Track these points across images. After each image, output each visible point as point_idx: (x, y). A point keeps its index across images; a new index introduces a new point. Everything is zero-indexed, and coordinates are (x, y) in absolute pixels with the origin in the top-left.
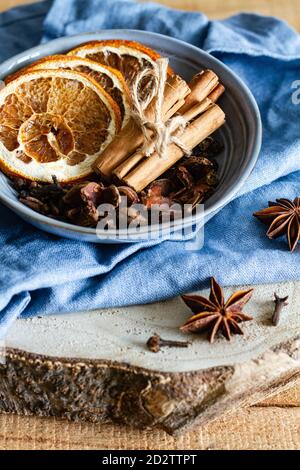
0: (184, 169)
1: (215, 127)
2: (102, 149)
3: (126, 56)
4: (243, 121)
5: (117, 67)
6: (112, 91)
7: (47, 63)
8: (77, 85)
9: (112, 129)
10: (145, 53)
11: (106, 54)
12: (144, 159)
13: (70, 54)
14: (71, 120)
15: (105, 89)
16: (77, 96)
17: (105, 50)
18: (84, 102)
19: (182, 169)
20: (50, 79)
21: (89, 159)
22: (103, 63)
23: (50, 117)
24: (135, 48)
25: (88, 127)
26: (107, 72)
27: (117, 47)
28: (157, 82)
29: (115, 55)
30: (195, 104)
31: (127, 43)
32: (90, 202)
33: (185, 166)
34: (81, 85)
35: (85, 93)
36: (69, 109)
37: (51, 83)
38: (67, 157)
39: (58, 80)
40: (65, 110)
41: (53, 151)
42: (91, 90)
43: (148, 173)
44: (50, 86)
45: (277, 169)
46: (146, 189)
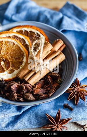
0: (50, 77)
1: (61, 61)
2: (21, 68)
3: (31, 32)
4: (72, 58)
5: (27, 36)
6: (25, 45)
7: (2, 35)
8: (12, 44)
9: (24, 60)
10: (38, 31)
11: (24, 31)
12: (35, 73)
13: (11, 31)
14: (10, 56)
15: (23, 45)
16: (12, 48)
17: (23, 29)
18: (15, 50)
19: (49, 77)
20: (3, 41)
21: (16, 72)
22: (23, 34)
23: (2, 55)
24: (34, 29)
25: (16, 59)
26: (24, 38)
27: (28, 28)
28: (40, 45)
29: (27, 31)
30: (54, 52)
31: (31, 27)
32: (14, 91)
33: (50, 76)
34: (14, 44)
35: (15, 46)
36: (9, 53)
37: (3, 43)
38: (8, 71)
39: (6, 42)
40: (8, 53)
41: (3, 68)
42: (17, 45)
43: (36, 79)
44: (2, 44)
45: (84, 76)
46: (35, 85)
